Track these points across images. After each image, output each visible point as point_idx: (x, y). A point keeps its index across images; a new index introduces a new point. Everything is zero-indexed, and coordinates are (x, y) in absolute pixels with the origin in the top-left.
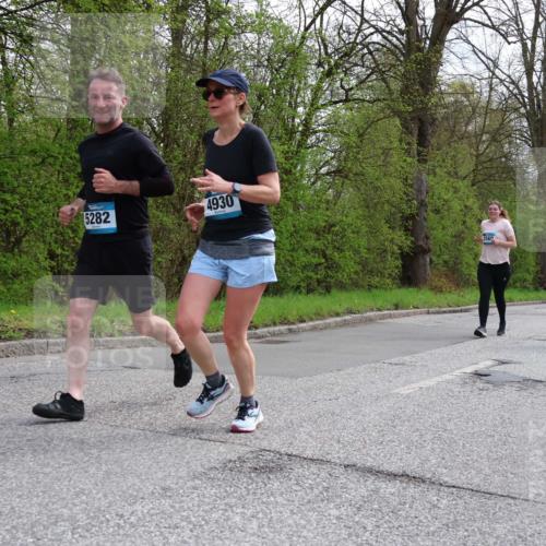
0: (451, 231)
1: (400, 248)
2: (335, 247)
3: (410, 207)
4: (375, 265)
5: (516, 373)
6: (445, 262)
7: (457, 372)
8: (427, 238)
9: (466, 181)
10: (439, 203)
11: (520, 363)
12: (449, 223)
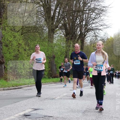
0: (13, 54)
5: (41, 113)
7: (17, 115)
8: (3, 57)
9: (18, 33)
10: (7, 42)
11: (43, 109)
12: (12, 51)
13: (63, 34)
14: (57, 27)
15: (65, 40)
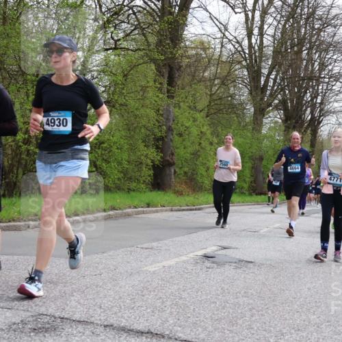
0: (190, 150)
1: (153, 161)
2: (103, 159)
3: (161, 131)
4: (134, 174)
5: (233, 255)
6: (185, 173)
7: (191, 255)
8: (173, 154)
9: (202, 113)
10: (182, 129)
11: (237, 248)
12: (189, 144)
13: (281, 118)
14: (270, 105)
15: (283, 128)
